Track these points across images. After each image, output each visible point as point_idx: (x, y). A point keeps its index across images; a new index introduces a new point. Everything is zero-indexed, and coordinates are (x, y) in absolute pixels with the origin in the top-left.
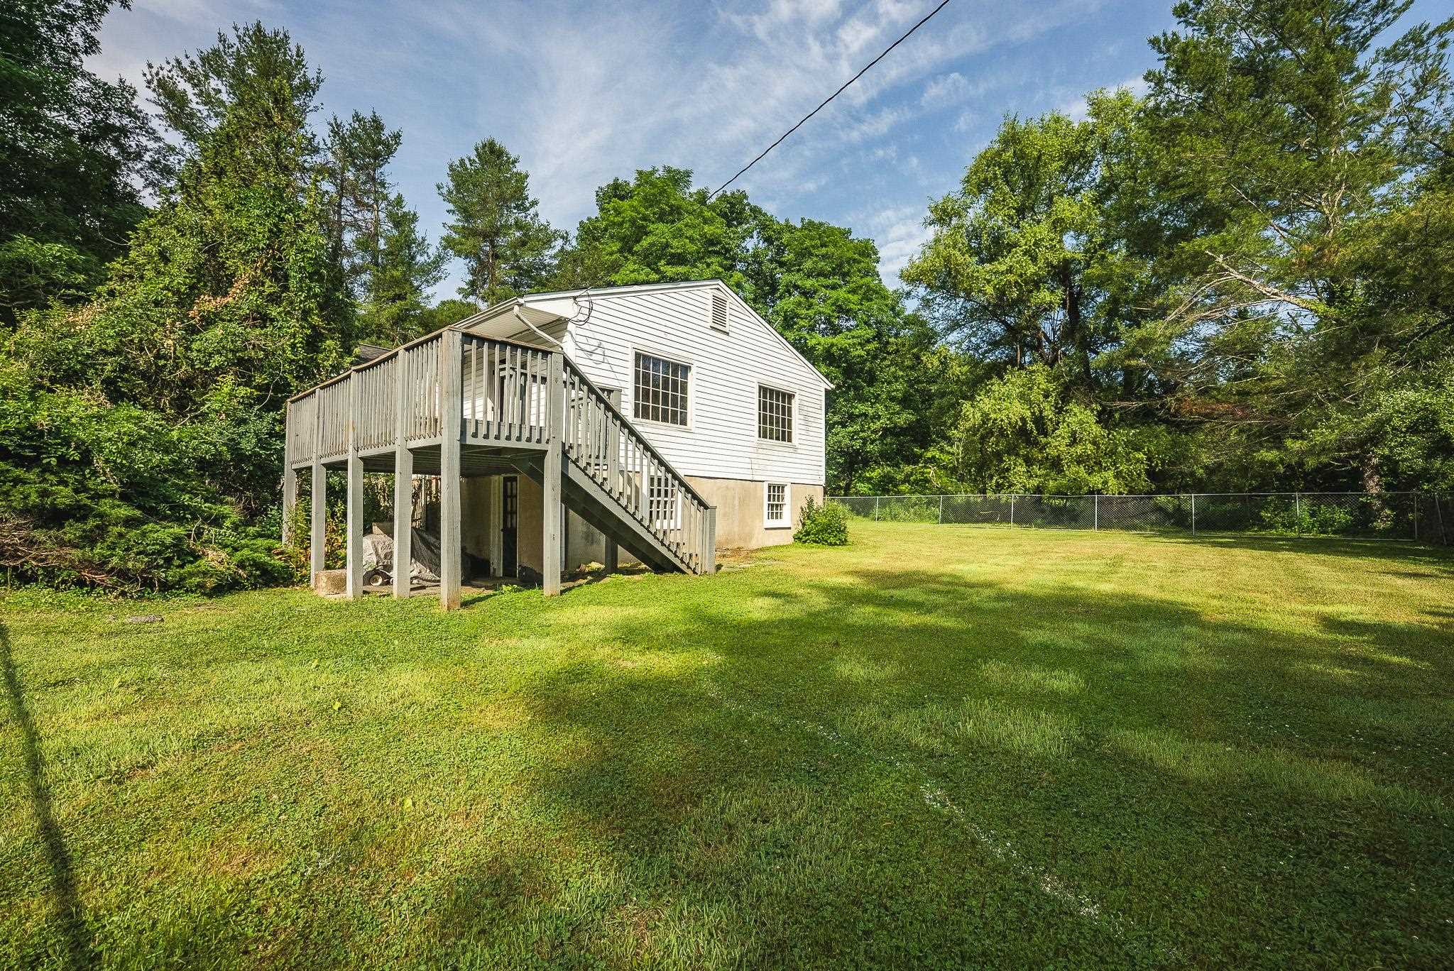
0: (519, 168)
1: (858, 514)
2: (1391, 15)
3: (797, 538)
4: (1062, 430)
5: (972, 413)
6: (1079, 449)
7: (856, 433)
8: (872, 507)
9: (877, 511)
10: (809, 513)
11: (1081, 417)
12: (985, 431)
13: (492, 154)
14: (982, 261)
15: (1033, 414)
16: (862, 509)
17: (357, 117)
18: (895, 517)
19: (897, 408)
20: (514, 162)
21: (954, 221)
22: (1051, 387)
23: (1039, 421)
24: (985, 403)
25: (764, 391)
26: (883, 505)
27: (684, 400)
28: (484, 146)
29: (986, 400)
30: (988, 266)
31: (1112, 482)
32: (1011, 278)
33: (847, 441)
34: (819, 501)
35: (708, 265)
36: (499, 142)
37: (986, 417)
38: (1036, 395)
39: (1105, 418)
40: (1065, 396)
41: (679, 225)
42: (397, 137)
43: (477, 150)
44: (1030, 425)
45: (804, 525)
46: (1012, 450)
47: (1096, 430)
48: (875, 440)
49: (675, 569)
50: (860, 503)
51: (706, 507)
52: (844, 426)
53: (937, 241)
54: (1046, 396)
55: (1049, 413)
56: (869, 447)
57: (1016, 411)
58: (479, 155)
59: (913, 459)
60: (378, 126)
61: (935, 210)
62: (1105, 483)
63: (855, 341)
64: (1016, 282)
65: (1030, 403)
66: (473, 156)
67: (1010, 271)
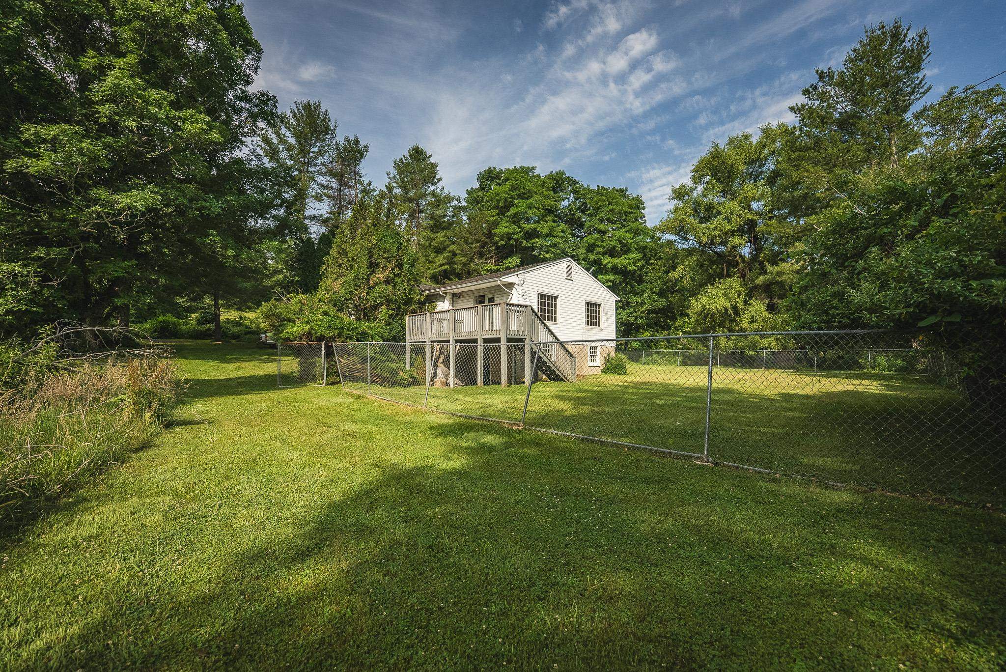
0: (433, 160)
1: (632, 360)
2: (918, 96)
3: (603, 371)
4: (747, 315)
5: (696, 305)
6: (755, 326)
7: (631, 313)
8: (641, 356)
9: (643, 359)
10: (608, 360)
11: (758, 307)
12: (704, 314)
13: (418, 154)
14: (701, 222)
15: (732, 305)
16: (635, 358)
17: (347, 139)
18: (654, 363)
19: (656, 297)
20: (430, 156)
21: (686, 197)
22: (743, 289)
23: (735, 309)
24: (704, 300)
25: (588, 304)
26: (647, 355)
27: (555, 311)
28: (413, 150)
29: (704, 298)
30: (704, 225)
31: (774, 343)
32: (717, 233)
33: (626, 318)
34: (613, 354)
35: (547, 222)
36: (421, 147)
37: (704, 307)
38: (733, 294)
39: (771, 308)
40: (750, 295)
41: (531, 201)
42: (366, 147)
43: (409, 152)
44: (730, 311)
45: (606, 365)
46: (721, 325)
47: (765, 314)
48: (642, 317)
49: (562, 380)
50: (633, 353)
51: (573, 357)
52: (624, 309)
53: (676, 209)
54: (739, 295)
55: (740, 305)
56: (640, 321)
57: (722, 303)
58: (410, 156)
59: (667, 327)
60: (357, 142)
61: (674, 191)
62: (770, 344)
63: (630, 261)
64: (719, 235)
65: (729, 298)
66: (407, 155)
67: (715, 228)
